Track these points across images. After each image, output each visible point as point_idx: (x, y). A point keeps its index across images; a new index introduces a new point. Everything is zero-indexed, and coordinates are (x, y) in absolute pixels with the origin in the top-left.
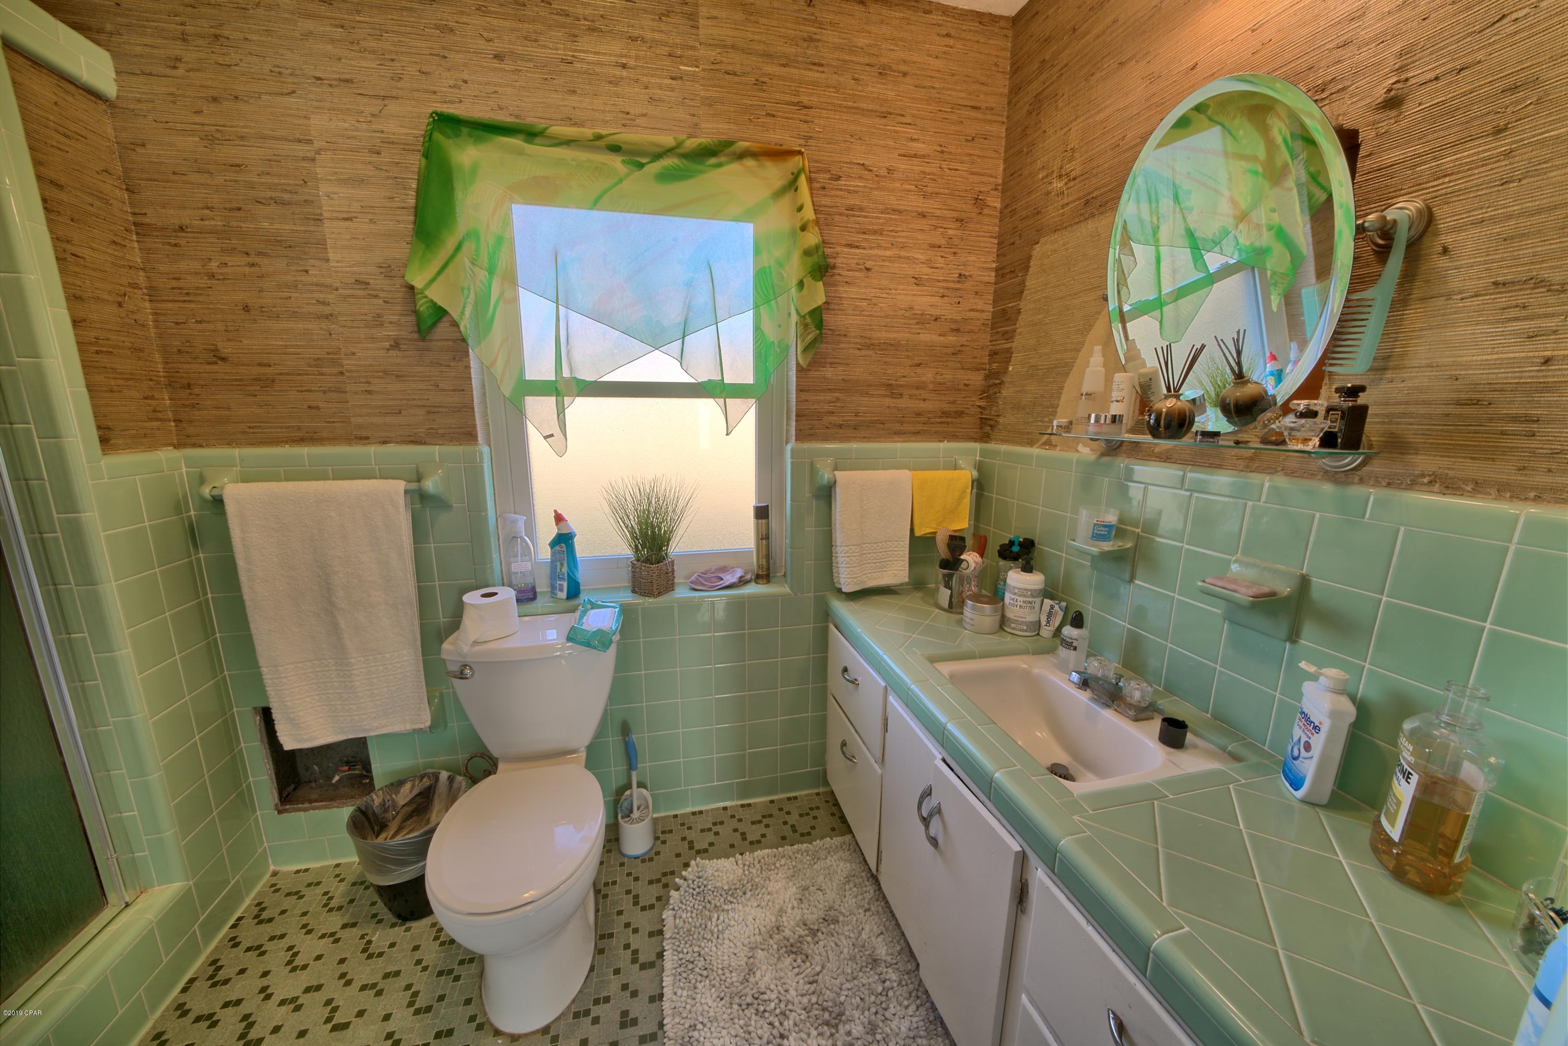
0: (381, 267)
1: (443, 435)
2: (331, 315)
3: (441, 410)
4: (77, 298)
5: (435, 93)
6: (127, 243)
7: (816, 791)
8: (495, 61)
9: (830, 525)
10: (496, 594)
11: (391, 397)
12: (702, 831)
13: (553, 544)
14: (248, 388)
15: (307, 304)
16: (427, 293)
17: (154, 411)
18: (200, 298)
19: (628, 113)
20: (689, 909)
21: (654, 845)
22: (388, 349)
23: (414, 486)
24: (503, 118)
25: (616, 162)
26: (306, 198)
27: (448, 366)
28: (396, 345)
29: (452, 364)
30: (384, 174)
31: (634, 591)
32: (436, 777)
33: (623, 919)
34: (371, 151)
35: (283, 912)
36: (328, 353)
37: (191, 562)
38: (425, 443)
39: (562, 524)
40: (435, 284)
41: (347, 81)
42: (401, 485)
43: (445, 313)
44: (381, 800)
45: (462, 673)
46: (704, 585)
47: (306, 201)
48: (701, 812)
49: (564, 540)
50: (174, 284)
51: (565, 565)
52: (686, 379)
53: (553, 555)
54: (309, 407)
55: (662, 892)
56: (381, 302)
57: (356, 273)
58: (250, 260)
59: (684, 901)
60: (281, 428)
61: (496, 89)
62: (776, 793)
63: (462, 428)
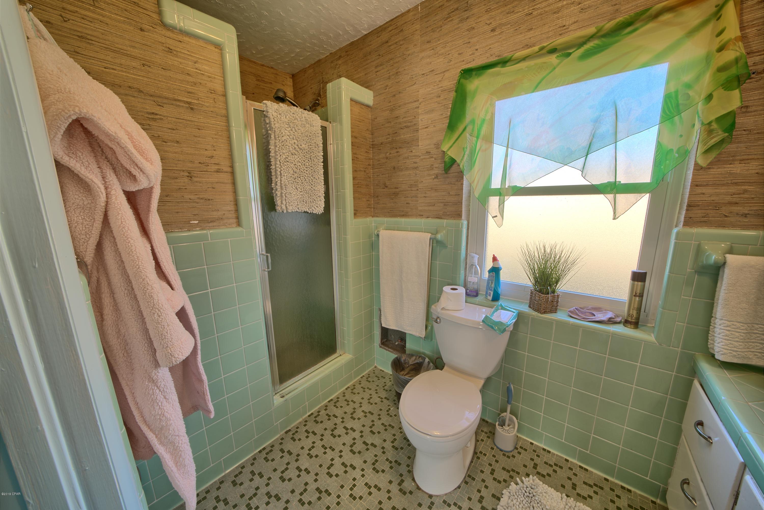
0: (435, 145)
1: (449, 215)
2: (417, 167)
3: (449, 204)
4: (356, 171)
5: (463, 61)
6: (369, 152)
7: (654, 499)
8: (492, 33)
9: (713, 300)
10: (457, 289)
11: (432, 199)
12: (546, 463)
13: (490, 271)
14: (392, 197)
15: (411, 164)
16: (448, 153)
17: (369, 205)
18: (384, 166)
19: (564, 26)
20: (519, 500)
21: (513, 450)
22: (434, 179)
23: (433, 236)
24: (493, 59)
25: (553, 59)
26: (414, 123)
27: (455, 184)
28: (437, 177)
29: (456, 183)
30: (441, 105)
31: (530, 307)
32: (424, 359)
33: (483, 476)
34: (437, 97)
35: (373, 381)
36: (415, 182)
37: (371, 255)
38: (441, 218)
39: (495, 262)
40: (452, 148)
41: (432, 71)
42: (429, 235)
43: (455, 161)
44: (404, 358)
45: (436, 320)
46: (579, 315)
47: (415, 124)
48: (549, 452)
49: (495, 271)
50: (378, 163)
51: (494, 283)
52: (584, 182)
53: (489, 276)
54: (407, 203)
55: (508, 478)
56: (433, 159)
57: (427, 149)
58: (397, 150)
59: (517, 494)
60: (398, 211)
61: (490, 47)
62: (613, 477)
63: (456, 212)
